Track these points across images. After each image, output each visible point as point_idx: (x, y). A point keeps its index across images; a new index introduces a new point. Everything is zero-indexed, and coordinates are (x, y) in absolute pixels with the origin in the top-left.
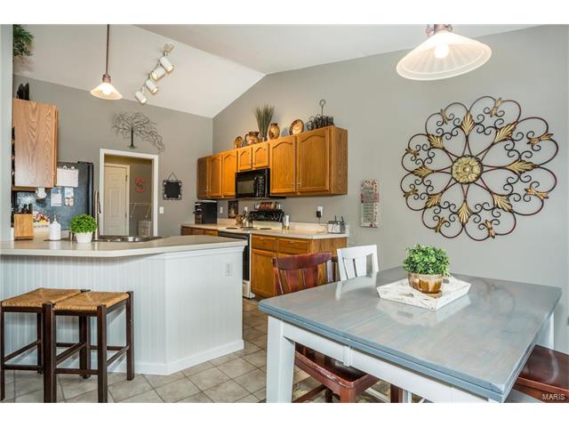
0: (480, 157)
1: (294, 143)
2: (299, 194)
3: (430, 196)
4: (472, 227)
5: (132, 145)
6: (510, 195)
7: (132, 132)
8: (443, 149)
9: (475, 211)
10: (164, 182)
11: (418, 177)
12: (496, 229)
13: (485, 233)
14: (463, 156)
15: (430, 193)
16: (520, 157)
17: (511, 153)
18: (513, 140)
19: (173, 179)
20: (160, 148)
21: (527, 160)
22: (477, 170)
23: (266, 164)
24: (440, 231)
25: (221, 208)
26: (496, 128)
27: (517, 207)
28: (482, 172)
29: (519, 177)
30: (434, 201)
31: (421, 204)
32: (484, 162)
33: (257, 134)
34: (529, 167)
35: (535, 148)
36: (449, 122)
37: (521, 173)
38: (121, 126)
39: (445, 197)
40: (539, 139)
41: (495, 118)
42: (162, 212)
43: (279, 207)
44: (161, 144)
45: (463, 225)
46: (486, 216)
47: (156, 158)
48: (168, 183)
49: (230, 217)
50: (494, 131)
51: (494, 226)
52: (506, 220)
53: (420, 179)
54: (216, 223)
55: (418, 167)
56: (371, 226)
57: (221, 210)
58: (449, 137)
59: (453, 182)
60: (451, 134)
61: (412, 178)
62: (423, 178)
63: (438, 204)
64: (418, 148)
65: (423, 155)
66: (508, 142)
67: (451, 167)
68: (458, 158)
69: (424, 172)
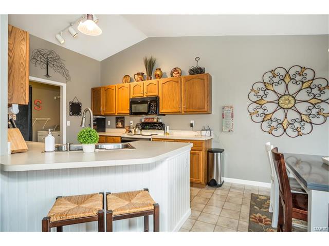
0: (294, 96)
1: (180, 81)
2: (183, 113)
3: (266, 115)
4: (289, 131)
5: (47, 74)
6: (310, 115)
7: (47, 65)
8: (274, 91)
9: (291, 123)
10: (70, 103)
11: (258, 105)
12: (303, 131)
13: (296, 133)
14: (285, 95)
15: (266, 113)
16: (315, 96)
17: (310, 95)
18: (311, 88)
19: (76, 101)
20: (67, 78)
21: (319, 98)
22: (293, 102)
23: (156, 94)
24: (272, 134)
25: (109, 122)
26: (302, 82)
27: (314, 120)
28: (295, 103)
29: (314, 106)
30: (268, 117)
31: (260, 119)
32: (296, 98)
33: (143, 74)
34: (320, 101)
35: (322, 92)
36: (277, 77)
37: (315, 104)
38: (39, 59)
39: (274, 116)
40: (324, 88)
41: (302, 77)
42: (69, 124)
43: (160, 121)
44: (68, 75)
45: (285, 130)
46: (297, 125)
47: (64, 86)
48: (73, 104)
49: (117, 128)
50: (301, 83)
51: (301, 130)
52: (308, 127)
53: (260, 106)
54: (105, 131)
55: (258, 99)
56: (229, 131)
57: (109, 123)
58: (277, 84)
59: (279, 108)
60: (278, 83)
61: (255, 105)
62: (261, 105)
63: (271, 119)
64: (259, 89)
65: (261, 93)
66: (309, 89)
67: (278, 100)
68: (282, 96)
69: (262, 102)
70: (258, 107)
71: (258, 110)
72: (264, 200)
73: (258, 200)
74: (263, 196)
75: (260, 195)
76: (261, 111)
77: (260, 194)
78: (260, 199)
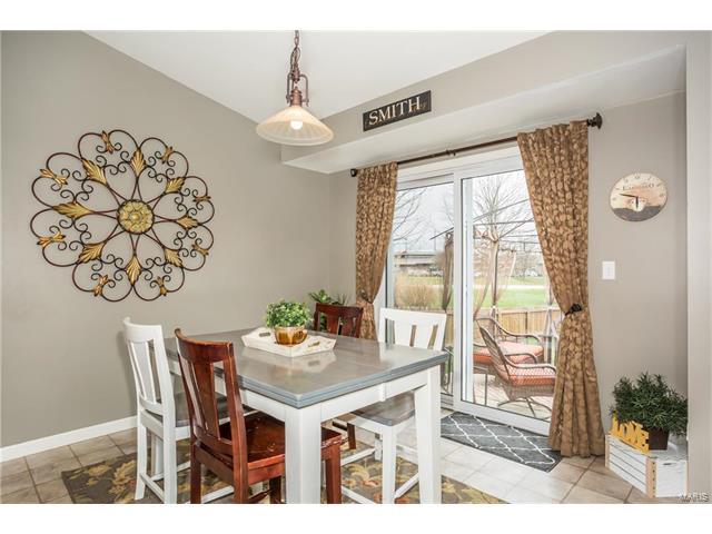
0: (152, 205)
3: (86, 247)
8: (107, 186)
9: (146, 266)
11: (64, 218)
12: (168, 285)
13: (156, 291)
14: (132, 200)
15: (86, 242)
22: (149, 219)
24: (101, 295)
26: (167, 177)
28: (153, 222)
29: (187, 233)
36: (114, 152)
39: (108, 250)
45: (132, 285)
46: (157, 272)
51: (165, 283)
53: (70, 221)
55: (65, 201)
58: (114, 171)
59: (119, 229)
60: (118, 169)
61: (54, 218)
62: (74, 219)
63: (99, 258)
64: (66, 173)
65: (74, 187)
66: (178, 195)
67: (118, 211)
68: (127, 201)
69: (77, 210)
70: (63, 224)
71: (63, 232)
72: (105, 474)
73: (91, 482)
74: (96, 465)
75: (89, 468)
76: (72, 235)
77: (85, 464)
78: (95, 478)
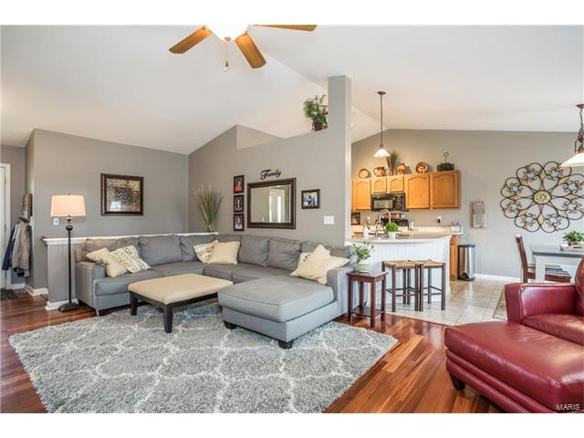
0: (550, 192)
1: (427, 178)
2: (431, 209)
3: (520, 211)
4: (545, 226)
6: (567, 210)
8: (529, 187)
9: (547, 218)
13: (552, 228)
14: (540, 190)
16: (571, 192)
17: (567, 190)
18: (567, 184)
21: (575, 194)
22: (548, 198)
23: (401, 190)
24: (526, 229)
27: (571, 216)
28: (551, 199)
30: (523, 213)
32: (552, 194)
33: (385, 168)
34: (576, 197)
35: (579, 188)
37: (572, 200)
39: (529, 212)
40: (581, 184)
41: (558, 173)
43: (404, 216)
45: (540, 226)
46: (553, 220)
50: (557, 179)
51: (558, 225)
52: (564, 222)
55: (512, 195)
56: (481, 227)
59: (534, 203)
60: (533, 179)
61: (508, 201)
62: (515, 201)
63: (525, 215)
64: (512, 185)
65: (515, 189)
67: (533, 196)
68: (537, 191)
69: (516, 198)
71: (511, 206)
76: (514, 207)
